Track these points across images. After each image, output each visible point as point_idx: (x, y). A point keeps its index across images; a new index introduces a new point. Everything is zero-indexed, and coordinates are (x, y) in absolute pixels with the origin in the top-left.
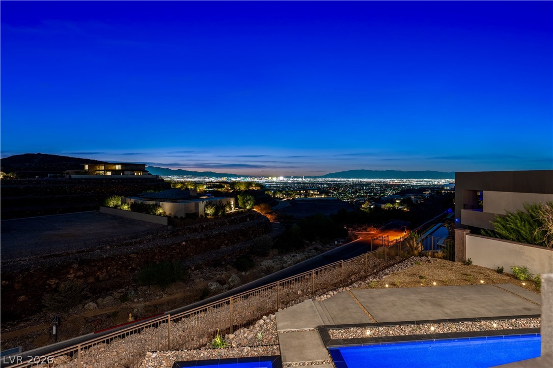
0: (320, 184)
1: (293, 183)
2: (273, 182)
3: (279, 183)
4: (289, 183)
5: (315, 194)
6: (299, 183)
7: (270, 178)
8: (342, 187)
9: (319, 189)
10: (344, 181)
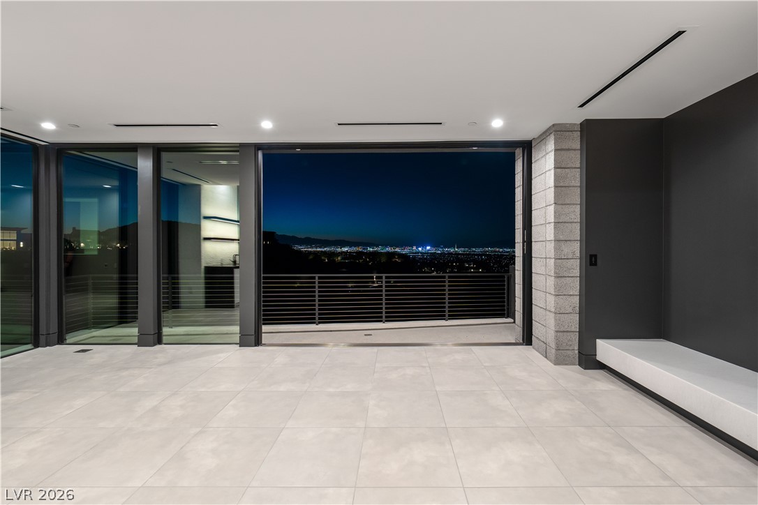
0: (477, 255)
1: (443, 254)
2: (418, 253)
3: (425, 253)
4: (438, 254)
5: (472, 268)
6: (450, 254)
7: (414, 248)
8: (505, 259)
9: (475, 262)
10: (507, 252)
